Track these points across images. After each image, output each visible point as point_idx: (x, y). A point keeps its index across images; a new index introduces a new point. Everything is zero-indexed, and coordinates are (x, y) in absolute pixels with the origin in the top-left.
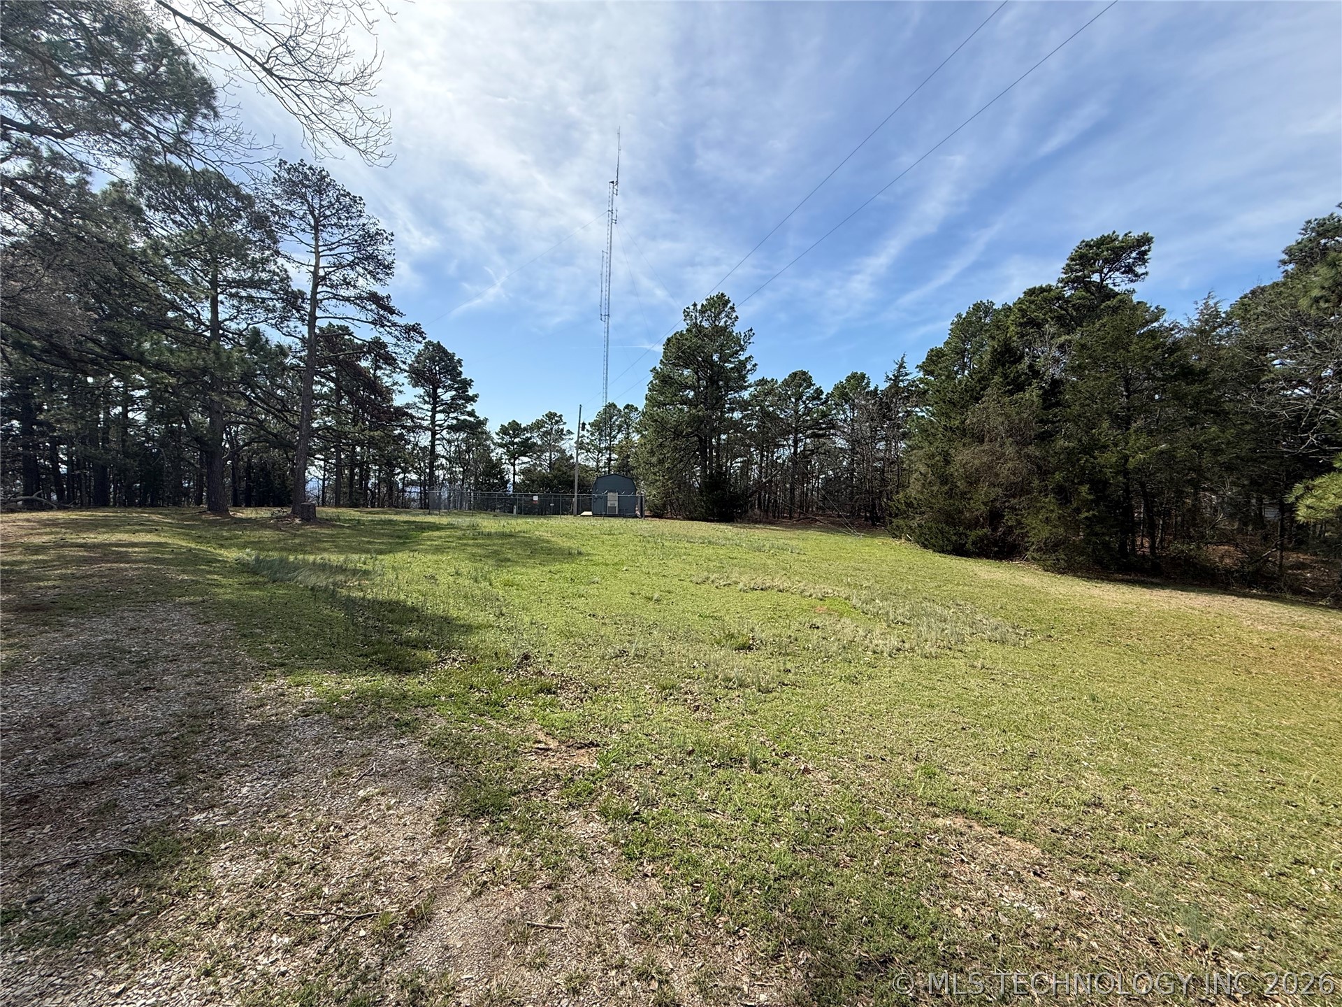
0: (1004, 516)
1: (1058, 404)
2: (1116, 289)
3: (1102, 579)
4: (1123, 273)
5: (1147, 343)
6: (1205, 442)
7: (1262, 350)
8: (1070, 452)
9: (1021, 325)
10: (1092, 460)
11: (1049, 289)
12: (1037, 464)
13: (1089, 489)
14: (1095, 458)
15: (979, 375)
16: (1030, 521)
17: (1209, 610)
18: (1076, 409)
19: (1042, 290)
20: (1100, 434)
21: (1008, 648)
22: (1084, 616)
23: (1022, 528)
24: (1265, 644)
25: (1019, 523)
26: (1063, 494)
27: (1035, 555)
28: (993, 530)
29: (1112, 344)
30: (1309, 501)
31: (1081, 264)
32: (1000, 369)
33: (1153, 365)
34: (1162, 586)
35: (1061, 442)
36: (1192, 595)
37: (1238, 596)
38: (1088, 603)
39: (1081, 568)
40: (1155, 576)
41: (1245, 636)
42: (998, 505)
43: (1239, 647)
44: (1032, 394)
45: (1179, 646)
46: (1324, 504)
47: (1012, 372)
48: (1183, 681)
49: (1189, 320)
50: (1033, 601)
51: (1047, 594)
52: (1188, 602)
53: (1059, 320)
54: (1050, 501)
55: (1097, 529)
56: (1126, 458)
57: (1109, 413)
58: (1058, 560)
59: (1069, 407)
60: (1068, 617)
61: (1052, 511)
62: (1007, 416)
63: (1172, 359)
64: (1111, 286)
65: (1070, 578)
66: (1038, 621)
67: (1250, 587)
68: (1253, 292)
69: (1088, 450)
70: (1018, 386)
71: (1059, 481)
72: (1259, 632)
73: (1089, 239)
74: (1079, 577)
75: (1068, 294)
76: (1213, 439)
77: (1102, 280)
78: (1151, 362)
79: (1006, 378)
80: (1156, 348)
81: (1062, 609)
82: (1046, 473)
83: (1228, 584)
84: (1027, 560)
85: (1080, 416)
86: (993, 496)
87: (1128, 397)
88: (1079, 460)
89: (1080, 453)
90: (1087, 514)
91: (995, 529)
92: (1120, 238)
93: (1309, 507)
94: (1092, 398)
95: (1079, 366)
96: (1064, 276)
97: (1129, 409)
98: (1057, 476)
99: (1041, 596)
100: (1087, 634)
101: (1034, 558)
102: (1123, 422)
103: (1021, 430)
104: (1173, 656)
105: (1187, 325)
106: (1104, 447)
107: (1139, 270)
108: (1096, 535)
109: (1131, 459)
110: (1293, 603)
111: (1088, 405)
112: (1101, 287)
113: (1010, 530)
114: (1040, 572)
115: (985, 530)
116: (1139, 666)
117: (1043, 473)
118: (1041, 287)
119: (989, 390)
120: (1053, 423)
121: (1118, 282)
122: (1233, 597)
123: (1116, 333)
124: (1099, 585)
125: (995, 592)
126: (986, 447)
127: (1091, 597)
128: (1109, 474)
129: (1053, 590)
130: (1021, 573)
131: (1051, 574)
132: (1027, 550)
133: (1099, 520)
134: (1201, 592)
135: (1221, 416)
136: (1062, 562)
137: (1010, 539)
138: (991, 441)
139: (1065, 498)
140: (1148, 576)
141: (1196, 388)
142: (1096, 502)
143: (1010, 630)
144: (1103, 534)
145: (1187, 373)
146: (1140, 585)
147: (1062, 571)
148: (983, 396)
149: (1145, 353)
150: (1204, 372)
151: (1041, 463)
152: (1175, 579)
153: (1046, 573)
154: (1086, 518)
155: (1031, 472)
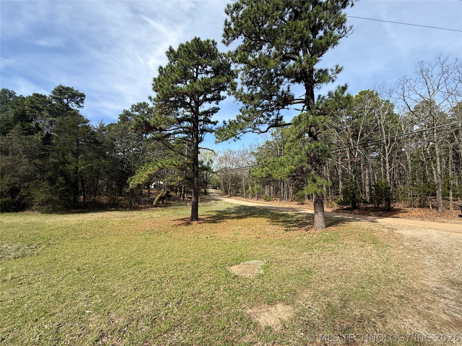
0: (20, 191)
1: (50, 144)
2: (72, 108)
3: (68, 213)
4: (75, 103)
5: (85, 129)
6: (101, 164)
7: (115, 140)
8: (55, 164)
9: (31, 107)
10: (65, 167)
11: (45, 97)
12: (39, 168)
13: (63, 179)
14: (66, 167)
15: (6, 122)
16: (35, 192)
17: (104, 217)
18: (58, 147)
19: (42, 96)
20: (68, 158)
21: (27, 259)
22: (63, 230)
23: (31, 196)
24: (119, 225)
25: (29, 193)
26: (52, 181)
27: (37, 207)
28: (12, 198)
29: (72, 126)
30: (132, 182)
31: (60, 93)
32: (20, 122)
33: (86, 137)
34: (88, 212)
35: (52, 159)
36: (98, 213)
37: (110, 211)
38: (64, 224)
39: (58, 210)
40: (86, 209)
41: (114, 223)
42: (17, 186)
43: (114, 227)
44: (38, 137)
45: (98, 232)
46: (135, 183)
47: (27, 125)
48: (104, 246)
49: (97, 126)
50: (37, 229)
51: (45, 224)
52: (97, 216)
53: (50, 111)
54: (46, 184)
55: (66, 194)
56: (77, 168)
57: (72, 151)
58: (48, 208)
59: (54, 146)
60: (56, 233)
61: (47, 188)
62: (24, 144)
63: (92, 137)
64: (70, 106)
65: (54, 215)
66: (41, 238)
67: (112, 208)
68: (111, 124)
69: (62, 163)
70: (30, 132)
71: (50, 175)
72: (117, 221)
73: (63, 86)
74: (58, 214)
75: (54, 102)
76: (103, 164)
77: (68, 103)
78: (86, 136)
79: (23, 128)
80: (87, 132)
81: (53, 230)
82: (44, 171)
83: (107, 208)
84: (33, 210)
85: (59, 150)
86: (13, 181)
87: (77, 146)
88: (59, 167)
89: (59, 164)
90: (62, 188)
91: (14, 197)
92: (75, 91)
93: (132, 184)
94: (65, 144)
95: (59, 131)
96: (52, 95)
97: (78, 150)
98: (50, 173)
99: (42, 225)
100: (66, 237)
101: (36, 209)
102: (76, 154)
103: (31, 151)
104: (98, 237)
105: (96, 127)
106: (69, 163)
107: (81, 105)
108: (66, 196)
109: (79, 168)
110: (122, 211)
111: (63, 146)
112: (67, 105)
113: (23, 197)
114: (40, 214)
115: (8, 198)
116: (89, 245)
117: (43, 171)
118: (41, 95)
119: (13, 131)
120: (48, 151)
121: (73, 106)
122: (109, 212)
123: (74, 123)
124: (67, 216)
125: (15, 229)
126: (10, 157)
127: (64, 221)
128: (71, 173)
129: (47, 221)
130: (30, 217)
131: (45, 215)
132: (33, 205)
133: (67, 190)
134: (100, 212)
135: (105, 157)
136: (50, 209)
137: (23, 202)
138: (13, 155)
139: (53, 182)
140: (84, 209)
141: (99, 147)
142: (66, 183)
143: (27, 248)
144: (68, 196)
145: (96, 142)
146: (82, 213)
147: (50, 212)
148: (9, 132)
149: (84, 132)
150: (101, 143)
151: (41, 167)
152: (92, 209)
153: (42, 215)
154: (62, 190)
155: (35, 171)
